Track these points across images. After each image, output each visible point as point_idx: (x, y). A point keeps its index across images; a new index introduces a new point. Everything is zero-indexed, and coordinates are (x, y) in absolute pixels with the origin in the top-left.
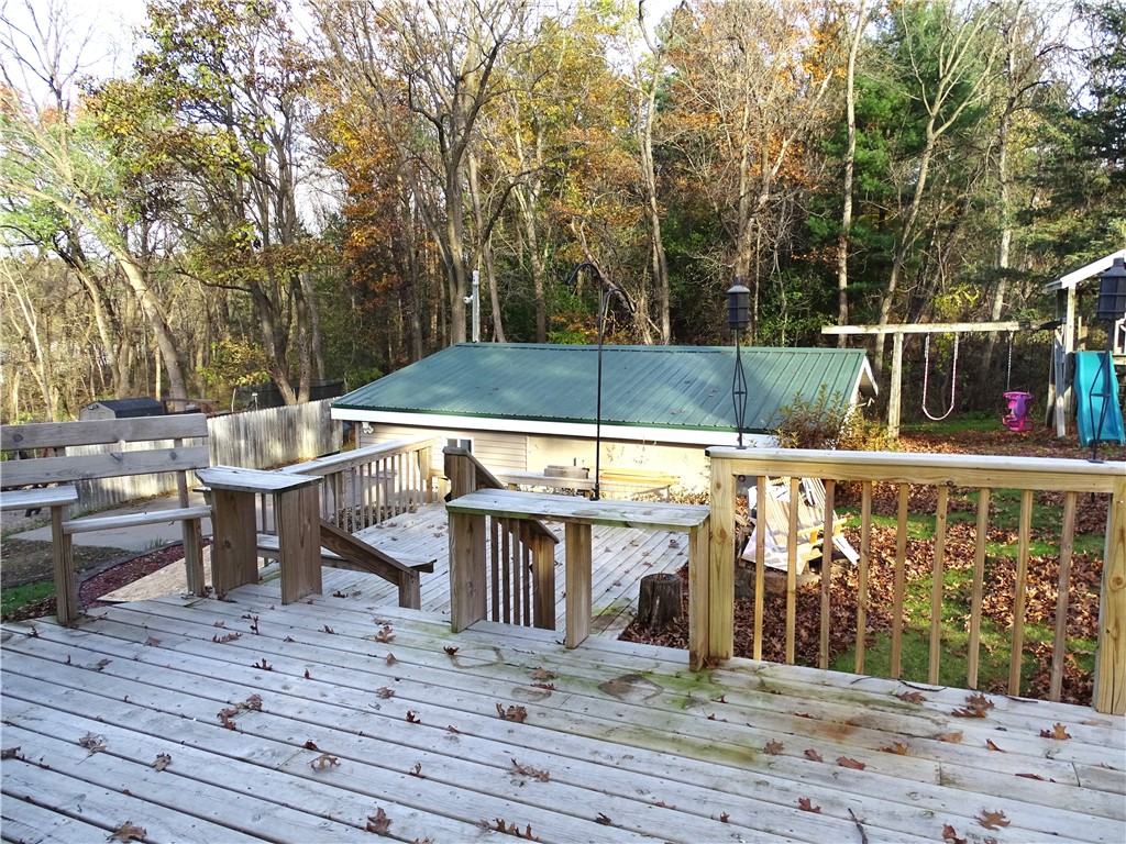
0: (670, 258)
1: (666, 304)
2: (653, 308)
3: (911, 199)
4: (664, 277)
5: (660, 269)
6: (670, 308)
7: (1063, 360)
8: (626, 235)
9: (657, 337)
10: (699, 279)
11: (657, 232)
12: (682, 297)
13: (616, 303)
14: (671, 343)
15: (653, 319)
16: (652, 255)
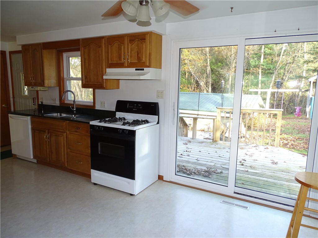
0: (212, 70)
1: (210, 83)
2: (206, 83)
3: (280, 55)
4: (210, 75)
5: (209, 73)
6: (212, 84)
7: (309, 99)
8: (200, 64)
9: (207, 91)
10: (219, 76)
11: (209, 63)
12: (215, 81)
13: (197, 82)
14: (211, 92)
15: (207, 87)
16: (207, 69)
